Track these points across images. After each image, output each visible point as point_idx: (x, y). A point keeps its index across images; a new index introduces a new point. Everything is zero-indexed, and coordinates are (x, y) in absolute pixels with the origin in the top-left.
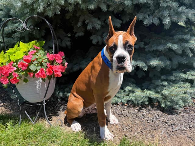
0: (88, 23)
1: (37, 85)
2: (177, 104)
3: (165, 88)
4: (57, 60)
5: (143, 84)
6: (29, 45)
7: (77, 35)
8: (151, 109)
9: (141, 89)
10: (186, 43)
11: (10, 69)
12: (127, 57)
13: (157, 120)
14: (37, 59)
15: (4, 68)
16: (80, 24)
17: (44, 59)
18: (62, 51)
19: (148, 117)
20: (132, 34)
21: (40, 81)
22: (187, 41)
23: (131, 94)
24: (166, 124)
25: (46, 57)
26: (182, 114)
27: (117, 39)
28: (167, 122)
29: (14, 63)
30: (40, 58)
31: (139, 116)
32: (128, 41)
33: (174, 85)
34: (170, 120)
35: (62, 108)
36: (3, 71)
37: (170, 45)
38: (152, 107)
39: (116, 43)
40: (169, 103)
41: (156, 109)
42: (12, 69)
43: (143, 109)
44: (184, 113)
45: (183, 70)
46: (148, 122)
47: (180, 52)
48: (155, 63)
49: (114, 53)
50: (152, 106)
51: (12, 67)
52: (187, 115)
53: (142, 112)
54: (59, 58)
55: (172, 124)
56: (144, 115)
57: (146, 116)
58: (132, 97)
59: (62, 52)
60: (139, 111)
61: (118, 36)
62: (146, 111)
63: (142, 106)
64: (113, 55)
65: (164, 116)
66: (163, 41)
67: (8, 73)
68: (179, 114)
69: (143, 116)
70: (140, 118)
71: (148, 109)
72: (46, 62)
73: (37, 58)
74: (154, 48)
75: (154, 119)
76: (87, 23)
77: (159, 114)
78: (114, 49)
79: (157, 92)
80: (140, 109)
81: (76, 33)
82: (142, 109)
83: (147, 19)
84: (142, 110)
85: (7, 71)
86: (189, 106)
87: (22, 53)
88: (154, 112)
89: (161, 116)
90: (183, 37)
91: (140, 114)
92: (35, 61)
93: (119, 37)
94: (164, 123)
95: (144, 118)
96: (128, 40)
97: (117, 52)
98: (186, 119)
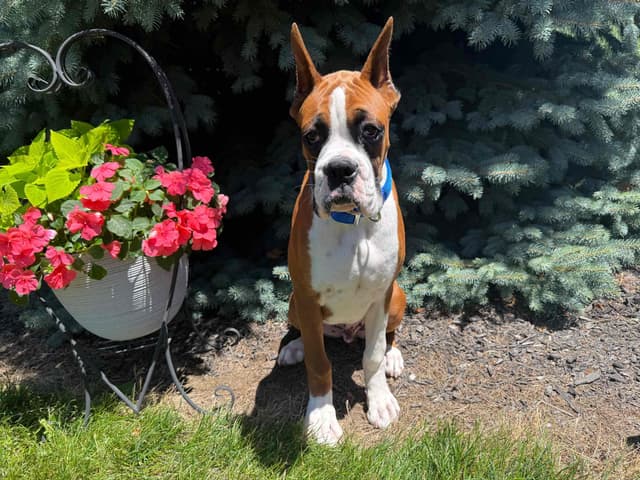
0: (280, 46)
1: (135, 281)
2: (571, 294)
3: (533, 249)
4: (197, 191)
5: (463, 240)
6: (87, 142)
7: (236, 87)
8: (498, 318)
9: (461, 258)
10: (597, 100)
11: (33, 237)
12: (360, 167)
13: (524, 350)
14: (127, 195)
15: (14, 237)
16: (249, 50)
17: (152, 191)
18: (203, 156)
19: (493, 345)
20: (382, 78)
21: (144, 267)
22: (597, 94)
23: (433, 275)
24: (553, 363)
25: (157, 182)
26: (589, 326)
27: (326, 103)
28: (555, 354)
29: (43, 212)
30: (137, 189)
31: (465, 344)
32: (363, 111)
33: (560, 235)
34: (561, 349)
35: (213, 343)
36: (11, 248)
37: (546, 109)
38: (499, 312)
39: (324, 116)
40: (550, 296)
41: (512, 316)
42: (43, 237)
43: (474, 319)
44: (594, 321)
45: (578, 185)
46: (500, 360)
47: (579, 130)
48: (505, 171)
49: (319, 152)
50: (499, 309)
51: (42, 230)
52: (603, 326)
53: (473, 330)
54: (201, 184)
55: (571, 360)
56: (480, 340)
57: (488, 342)
58: (436, 286)
59: (206, 158)
60: (462, 327)
61: (330, 93)
62: (483, 327)
63: (470, 310)
64: (316, 161)
65: (541, 338)
66: (520, 95)
67: (32, 254)
68: (580, 325)
69: (479, 343)
70: (472, 350)
71: (488, 319)
72: (160, 203)
73: (125, 189)
74: (498, 121)
75: (516, 351)
76: (276, 46)
77: (525, 331)
78: (318, 138)
79: (512, 265)
80: (465, 321)
81: (234, 79)
82: (470, 322)
83: (478, 23)
84: (471, 325)
85: (25, 245)
86: (605, 298)
87: (68, 174)
88: (509, 327)
89: (531, 339)
90: (584, 81)
91: (469, 339)
92: (123, 202)
93: (333, 96)
94: (547, 361)
95: (482, 351)
96: (364, 107)
97: (329, 151)
98: (606, 340)
